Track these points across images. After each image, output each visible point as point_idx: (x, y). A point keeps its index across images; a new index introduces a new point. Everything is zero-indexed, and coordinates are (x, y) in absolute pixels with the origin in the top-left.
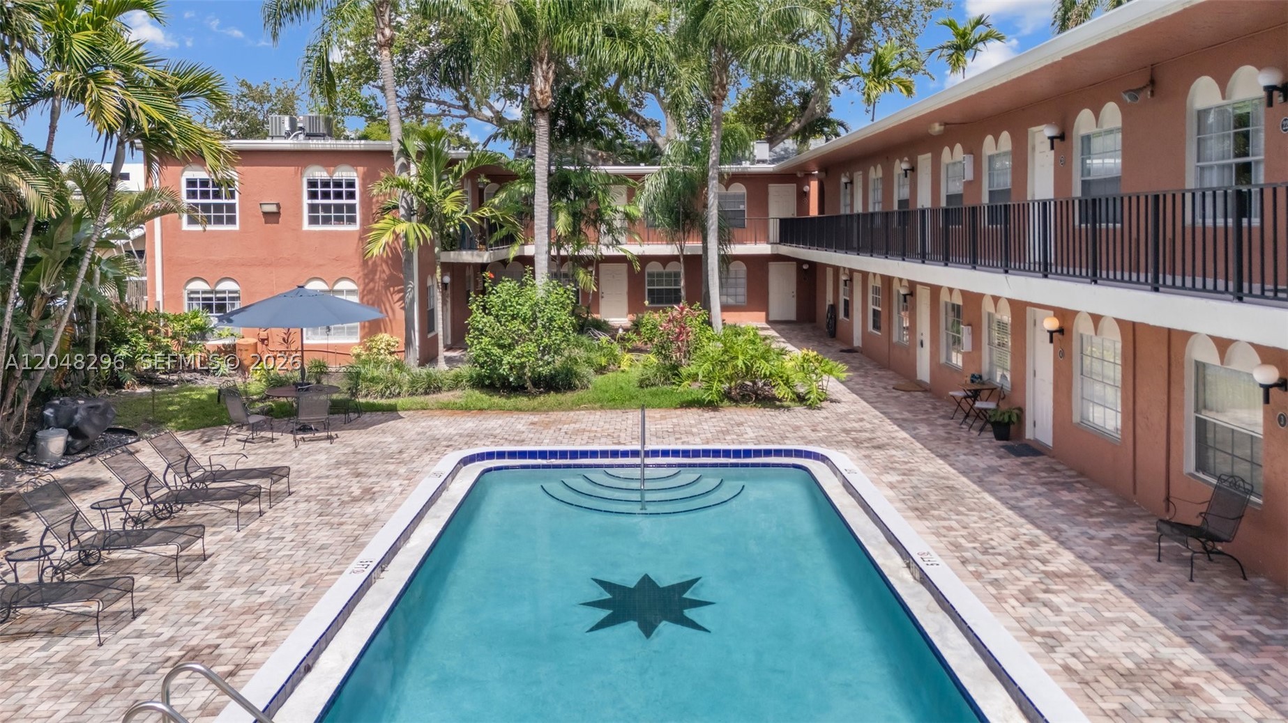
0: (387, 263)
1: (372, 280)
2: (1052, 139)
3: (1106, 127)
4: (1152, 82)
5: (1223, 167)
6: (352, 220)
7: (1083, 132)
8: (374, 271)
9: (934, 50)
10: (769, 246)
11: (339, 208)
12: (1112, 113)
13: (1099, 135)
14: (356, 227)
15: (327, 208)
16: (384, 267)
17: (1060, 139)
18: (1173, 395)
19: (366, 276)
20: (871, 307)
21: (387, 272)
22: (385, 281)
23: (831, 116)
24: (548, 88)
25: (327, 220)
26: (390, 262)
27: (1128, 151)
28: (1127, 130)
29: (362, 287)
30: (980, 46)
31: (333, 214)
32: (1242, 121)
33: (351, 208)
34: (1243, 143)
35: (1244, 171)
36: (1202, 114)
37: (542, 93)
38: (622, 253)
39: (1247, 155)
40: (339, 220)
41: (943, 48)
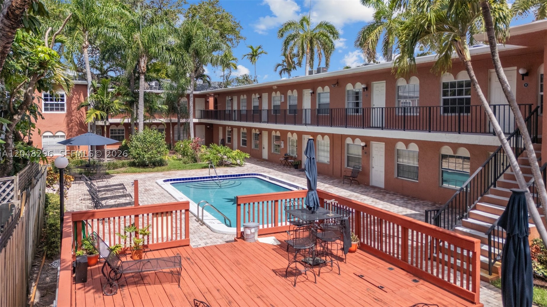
0: (77, 126)
1: (71, 132)
2: (311, 93)
3: (325, 91)
4: (338, 83)
5: (352, 103)
6: (63, 109)
7: (319, 92)
8: (72, 128)
9: (246, 55)
10: (198, 120)
11: (57, 105)
12: (327, 89)
13: (323, 93)
14: (65, 112)
15: (52, 105)
16: (76, 127)
17: (313, 93)
18: (342, 151)
19: (69, 130)
20: (241, 139)
21: (77, 129)
22: (77, 132)
23: (205, 73)
24: (145, 66)
25: (52, 110)
26: (78, 125)
27: (331, 97)
28: (331, 93)
29: (67, 134)
30: (260, 55)
31: (54, 107)
32: (357, 93)
33: (63, 105)
34: (357, 98)
35: (357, 104)
36: (348, 91)
37: (143, 67)
38: (160, 122)
39: (358, 100)
40: (57, 109)
41: (248, 55)
